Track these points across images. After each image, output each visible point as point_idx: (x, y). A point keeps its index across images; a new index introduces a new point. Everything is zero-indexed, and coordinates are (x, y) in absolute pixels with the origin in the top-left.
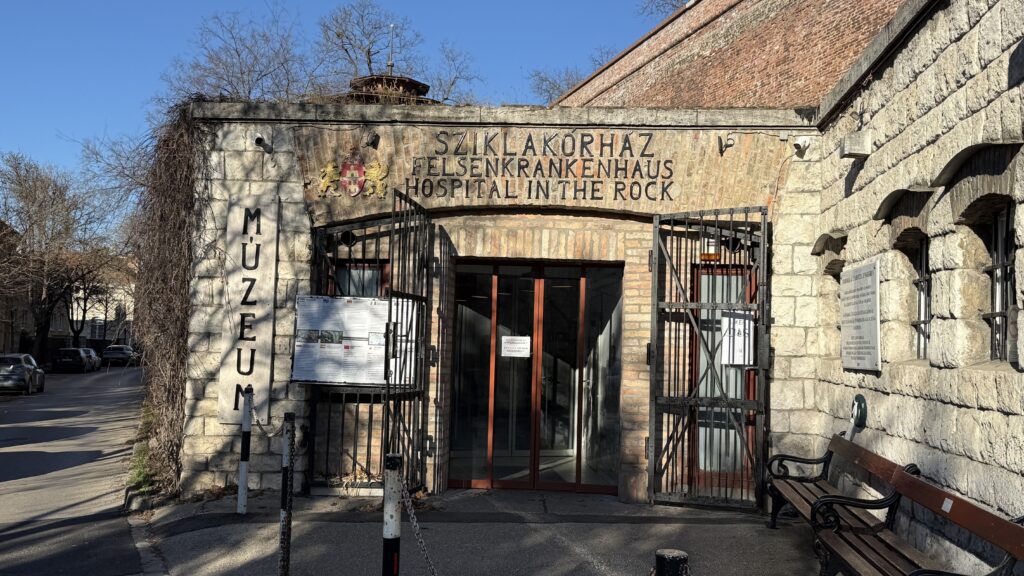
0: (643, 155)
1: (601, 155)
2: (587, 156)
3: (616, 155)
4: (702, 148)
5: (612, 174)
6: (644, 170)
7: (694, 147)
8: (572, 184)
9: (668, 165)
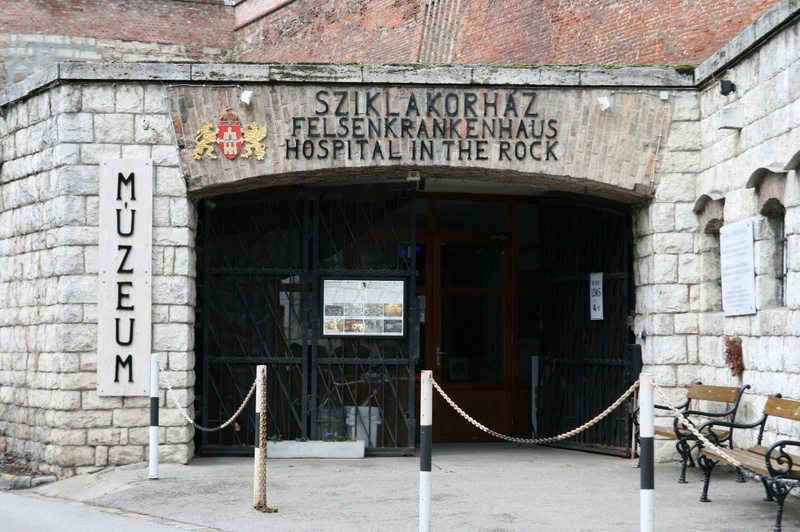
0: (527, 114)
1: (485, 114)
2: (471, 116)
3: (501, 115)
4: (585, 108)
5: (497, 134)
6: (529, 130)
7: (578, 107)
8: (457, 143)
9: (553, 125)
